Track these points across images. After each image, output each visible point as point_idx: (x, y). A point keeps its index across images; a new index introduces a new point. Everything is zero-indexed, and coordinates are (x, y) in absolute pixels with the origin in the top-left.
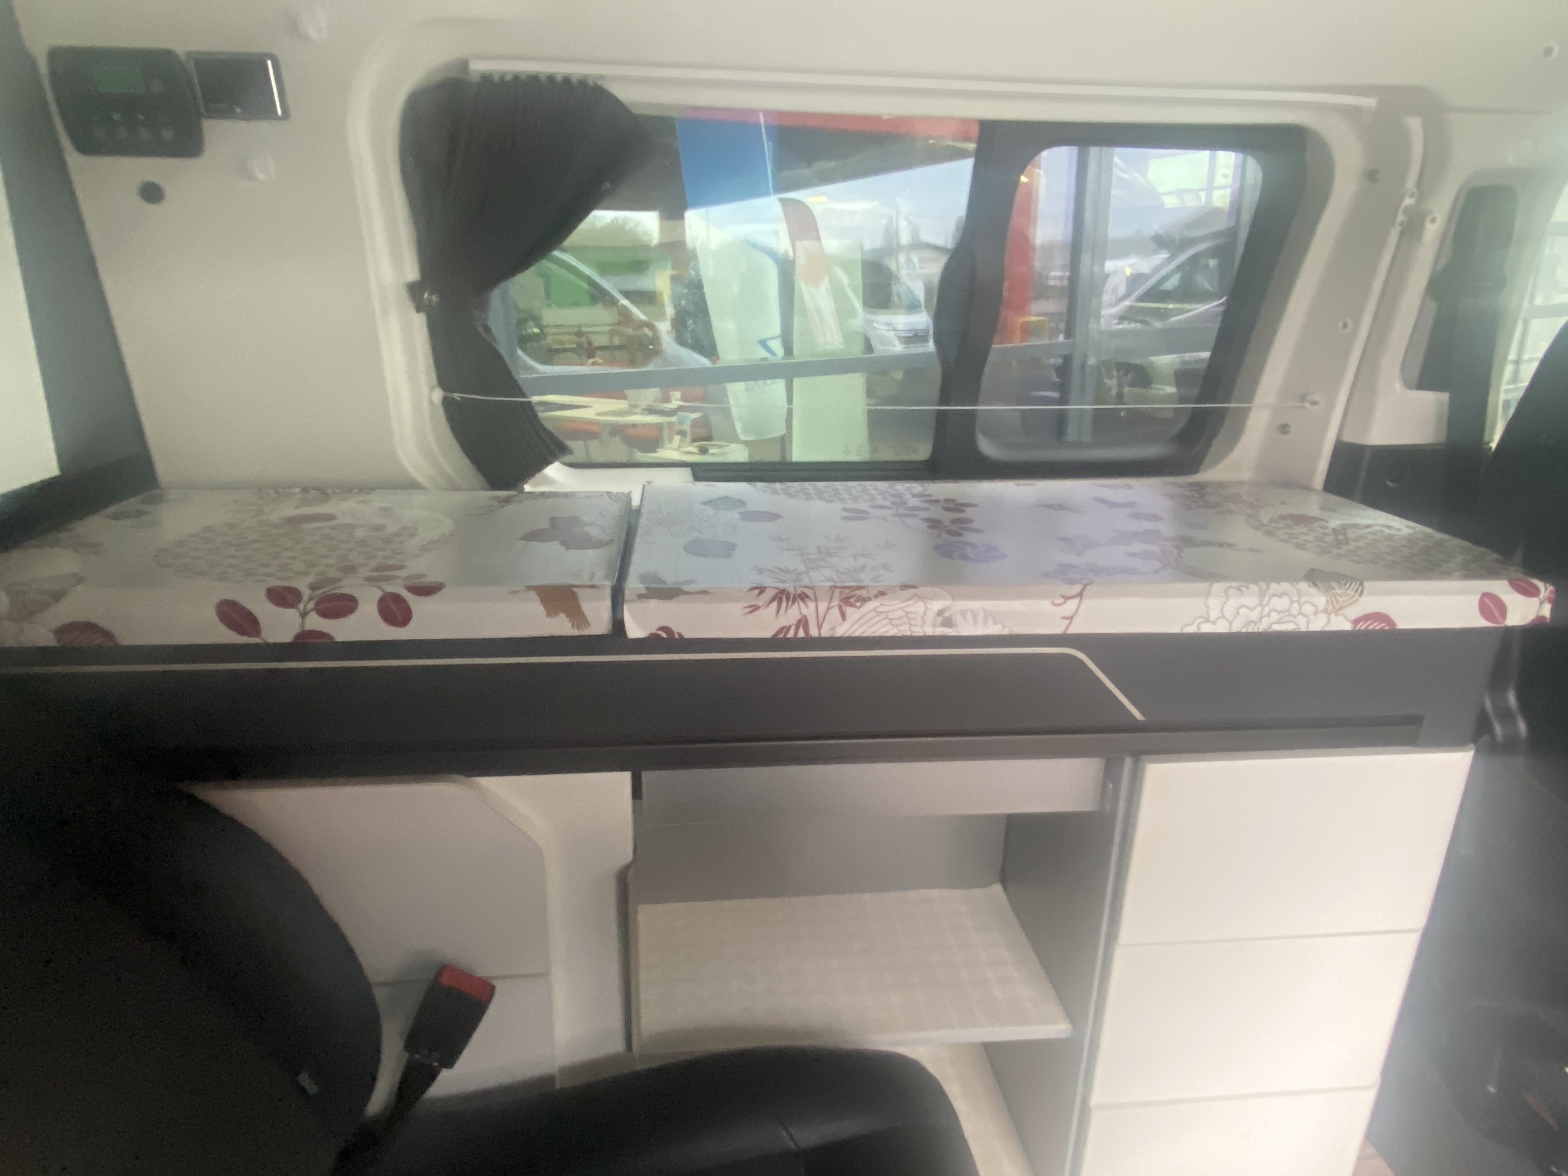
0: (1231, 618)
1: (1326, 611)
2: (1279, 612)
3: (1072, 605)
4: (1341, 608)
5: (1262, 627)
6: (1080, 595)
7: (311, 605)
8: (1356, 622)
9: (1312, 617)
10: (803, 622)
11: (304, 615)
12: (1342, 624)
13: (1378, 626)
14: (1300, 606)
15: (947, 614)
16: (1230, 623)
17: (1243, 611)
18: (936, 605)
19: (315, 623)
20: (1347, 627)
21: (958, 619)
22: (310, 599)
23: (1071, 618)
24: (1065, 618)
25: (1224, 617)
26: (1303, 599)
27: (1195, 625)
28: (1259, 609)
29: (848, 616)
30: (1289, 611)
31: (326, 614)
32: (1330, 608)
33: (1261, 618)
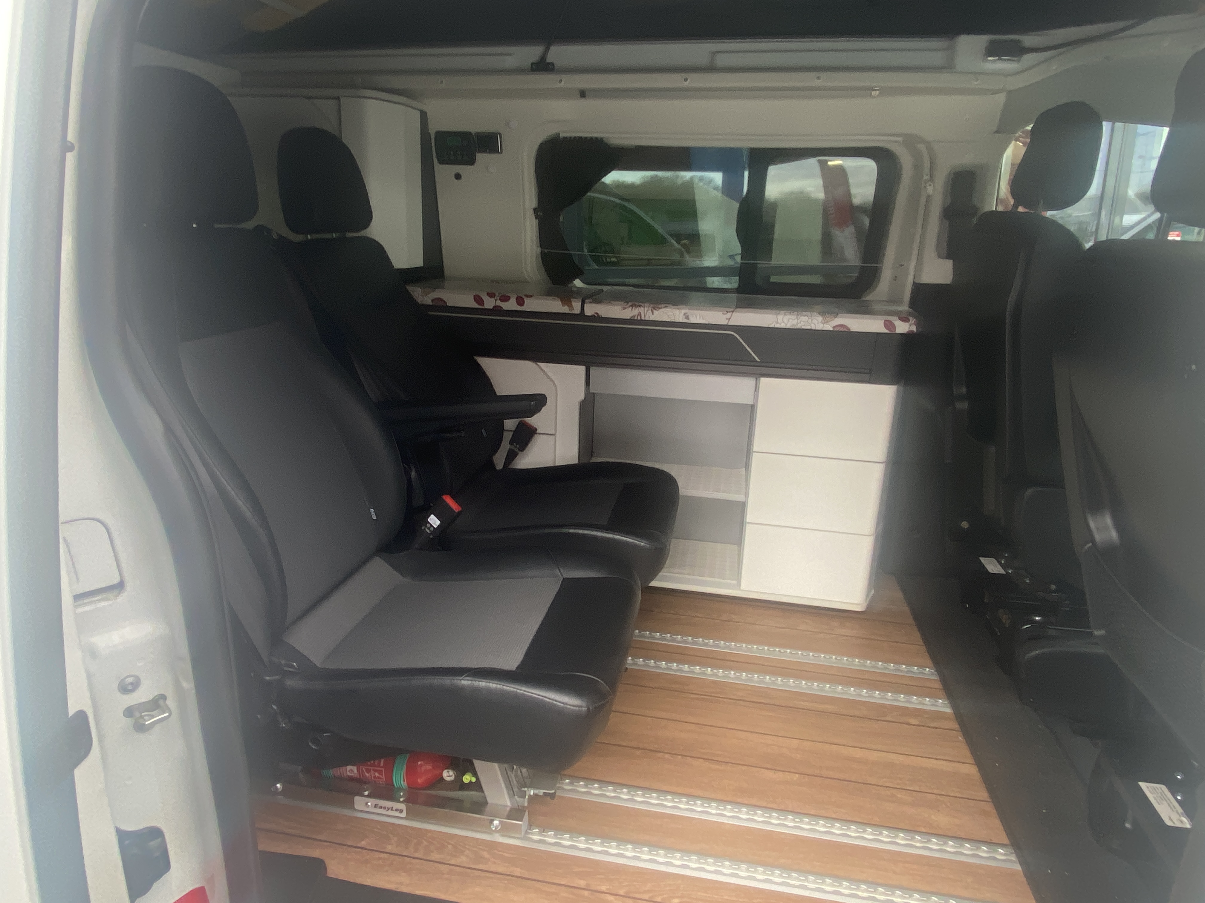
0: (786, 323)
1: (822, 322)
2: (804, 322)
3: (730, 314)
4: (827, 322)
5: (799, 326)
6: (733, 312)
7: (498, 298)
8: (834, 327)
9: (816, 324)
10: (640, 314)
11: (496, 300)
12: (828, 327)
13: (842, 329)
14: (812, 320)
15: (687, 315)
16: (786, 325)
17: (791, 320)
18: (683, 311)
19: (499, 303)
20: (831, 329)
21: (690, 317)
22: (498, 296)
23: (729, 319)
24: (727, 319)
25: (783, 322)
26: (813, 317)
27: (774, 324)
28: (796, 320)
29: (654, 314)
30: (808, 321)
31: (502, 300)
32: (823, 321)
33: (797, 323)
